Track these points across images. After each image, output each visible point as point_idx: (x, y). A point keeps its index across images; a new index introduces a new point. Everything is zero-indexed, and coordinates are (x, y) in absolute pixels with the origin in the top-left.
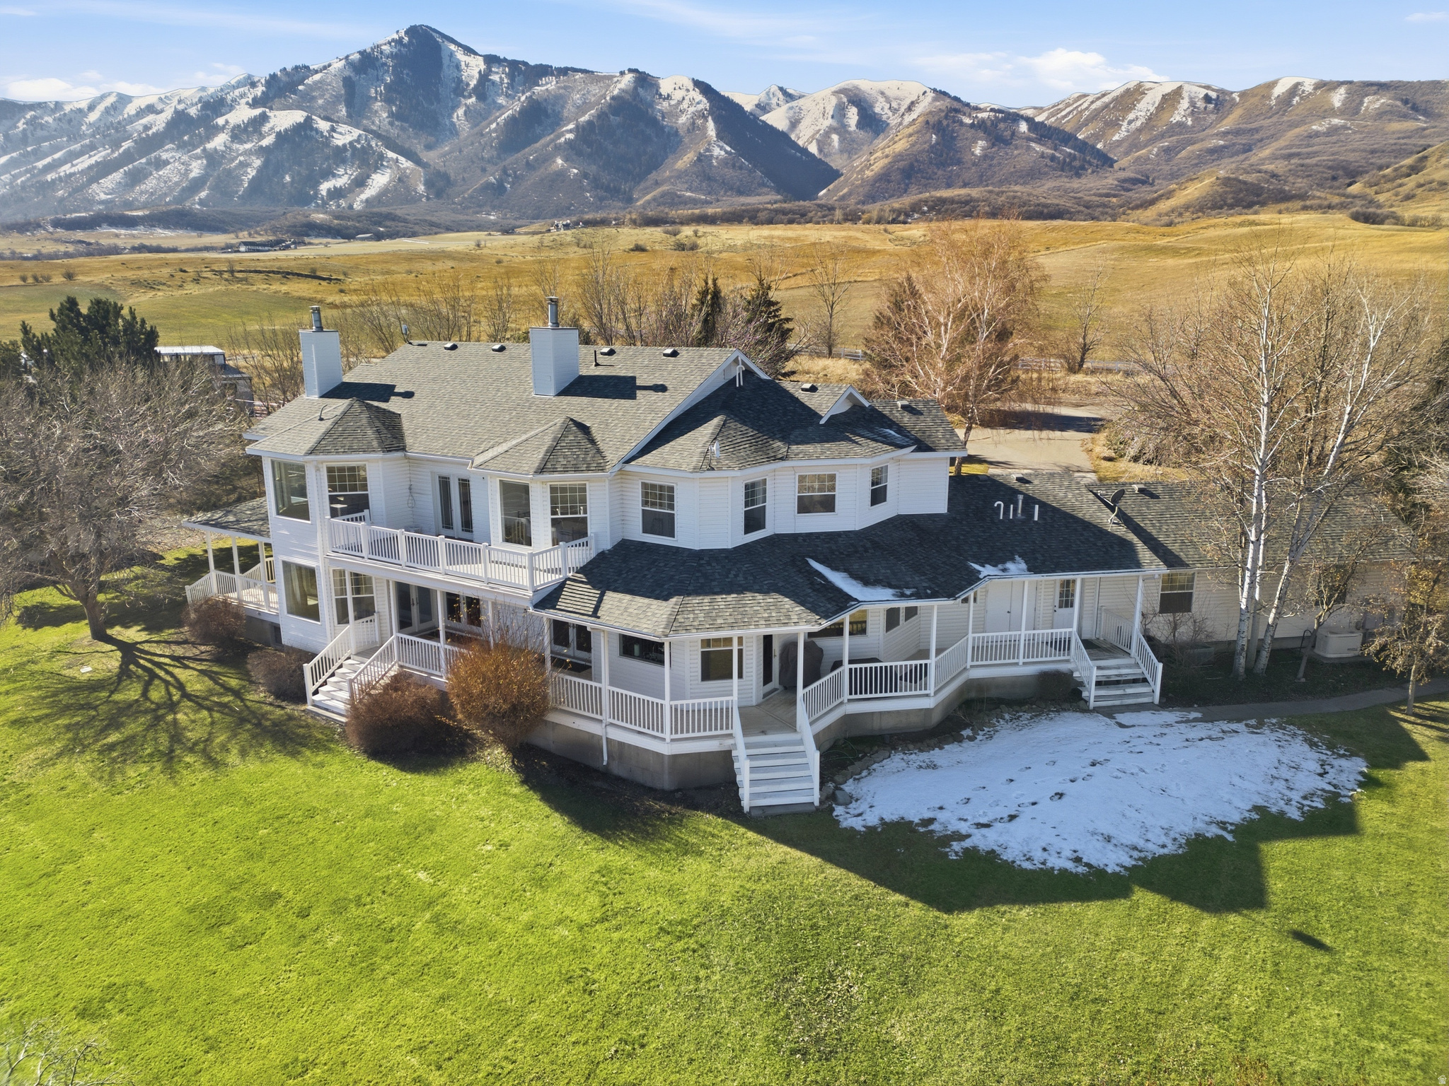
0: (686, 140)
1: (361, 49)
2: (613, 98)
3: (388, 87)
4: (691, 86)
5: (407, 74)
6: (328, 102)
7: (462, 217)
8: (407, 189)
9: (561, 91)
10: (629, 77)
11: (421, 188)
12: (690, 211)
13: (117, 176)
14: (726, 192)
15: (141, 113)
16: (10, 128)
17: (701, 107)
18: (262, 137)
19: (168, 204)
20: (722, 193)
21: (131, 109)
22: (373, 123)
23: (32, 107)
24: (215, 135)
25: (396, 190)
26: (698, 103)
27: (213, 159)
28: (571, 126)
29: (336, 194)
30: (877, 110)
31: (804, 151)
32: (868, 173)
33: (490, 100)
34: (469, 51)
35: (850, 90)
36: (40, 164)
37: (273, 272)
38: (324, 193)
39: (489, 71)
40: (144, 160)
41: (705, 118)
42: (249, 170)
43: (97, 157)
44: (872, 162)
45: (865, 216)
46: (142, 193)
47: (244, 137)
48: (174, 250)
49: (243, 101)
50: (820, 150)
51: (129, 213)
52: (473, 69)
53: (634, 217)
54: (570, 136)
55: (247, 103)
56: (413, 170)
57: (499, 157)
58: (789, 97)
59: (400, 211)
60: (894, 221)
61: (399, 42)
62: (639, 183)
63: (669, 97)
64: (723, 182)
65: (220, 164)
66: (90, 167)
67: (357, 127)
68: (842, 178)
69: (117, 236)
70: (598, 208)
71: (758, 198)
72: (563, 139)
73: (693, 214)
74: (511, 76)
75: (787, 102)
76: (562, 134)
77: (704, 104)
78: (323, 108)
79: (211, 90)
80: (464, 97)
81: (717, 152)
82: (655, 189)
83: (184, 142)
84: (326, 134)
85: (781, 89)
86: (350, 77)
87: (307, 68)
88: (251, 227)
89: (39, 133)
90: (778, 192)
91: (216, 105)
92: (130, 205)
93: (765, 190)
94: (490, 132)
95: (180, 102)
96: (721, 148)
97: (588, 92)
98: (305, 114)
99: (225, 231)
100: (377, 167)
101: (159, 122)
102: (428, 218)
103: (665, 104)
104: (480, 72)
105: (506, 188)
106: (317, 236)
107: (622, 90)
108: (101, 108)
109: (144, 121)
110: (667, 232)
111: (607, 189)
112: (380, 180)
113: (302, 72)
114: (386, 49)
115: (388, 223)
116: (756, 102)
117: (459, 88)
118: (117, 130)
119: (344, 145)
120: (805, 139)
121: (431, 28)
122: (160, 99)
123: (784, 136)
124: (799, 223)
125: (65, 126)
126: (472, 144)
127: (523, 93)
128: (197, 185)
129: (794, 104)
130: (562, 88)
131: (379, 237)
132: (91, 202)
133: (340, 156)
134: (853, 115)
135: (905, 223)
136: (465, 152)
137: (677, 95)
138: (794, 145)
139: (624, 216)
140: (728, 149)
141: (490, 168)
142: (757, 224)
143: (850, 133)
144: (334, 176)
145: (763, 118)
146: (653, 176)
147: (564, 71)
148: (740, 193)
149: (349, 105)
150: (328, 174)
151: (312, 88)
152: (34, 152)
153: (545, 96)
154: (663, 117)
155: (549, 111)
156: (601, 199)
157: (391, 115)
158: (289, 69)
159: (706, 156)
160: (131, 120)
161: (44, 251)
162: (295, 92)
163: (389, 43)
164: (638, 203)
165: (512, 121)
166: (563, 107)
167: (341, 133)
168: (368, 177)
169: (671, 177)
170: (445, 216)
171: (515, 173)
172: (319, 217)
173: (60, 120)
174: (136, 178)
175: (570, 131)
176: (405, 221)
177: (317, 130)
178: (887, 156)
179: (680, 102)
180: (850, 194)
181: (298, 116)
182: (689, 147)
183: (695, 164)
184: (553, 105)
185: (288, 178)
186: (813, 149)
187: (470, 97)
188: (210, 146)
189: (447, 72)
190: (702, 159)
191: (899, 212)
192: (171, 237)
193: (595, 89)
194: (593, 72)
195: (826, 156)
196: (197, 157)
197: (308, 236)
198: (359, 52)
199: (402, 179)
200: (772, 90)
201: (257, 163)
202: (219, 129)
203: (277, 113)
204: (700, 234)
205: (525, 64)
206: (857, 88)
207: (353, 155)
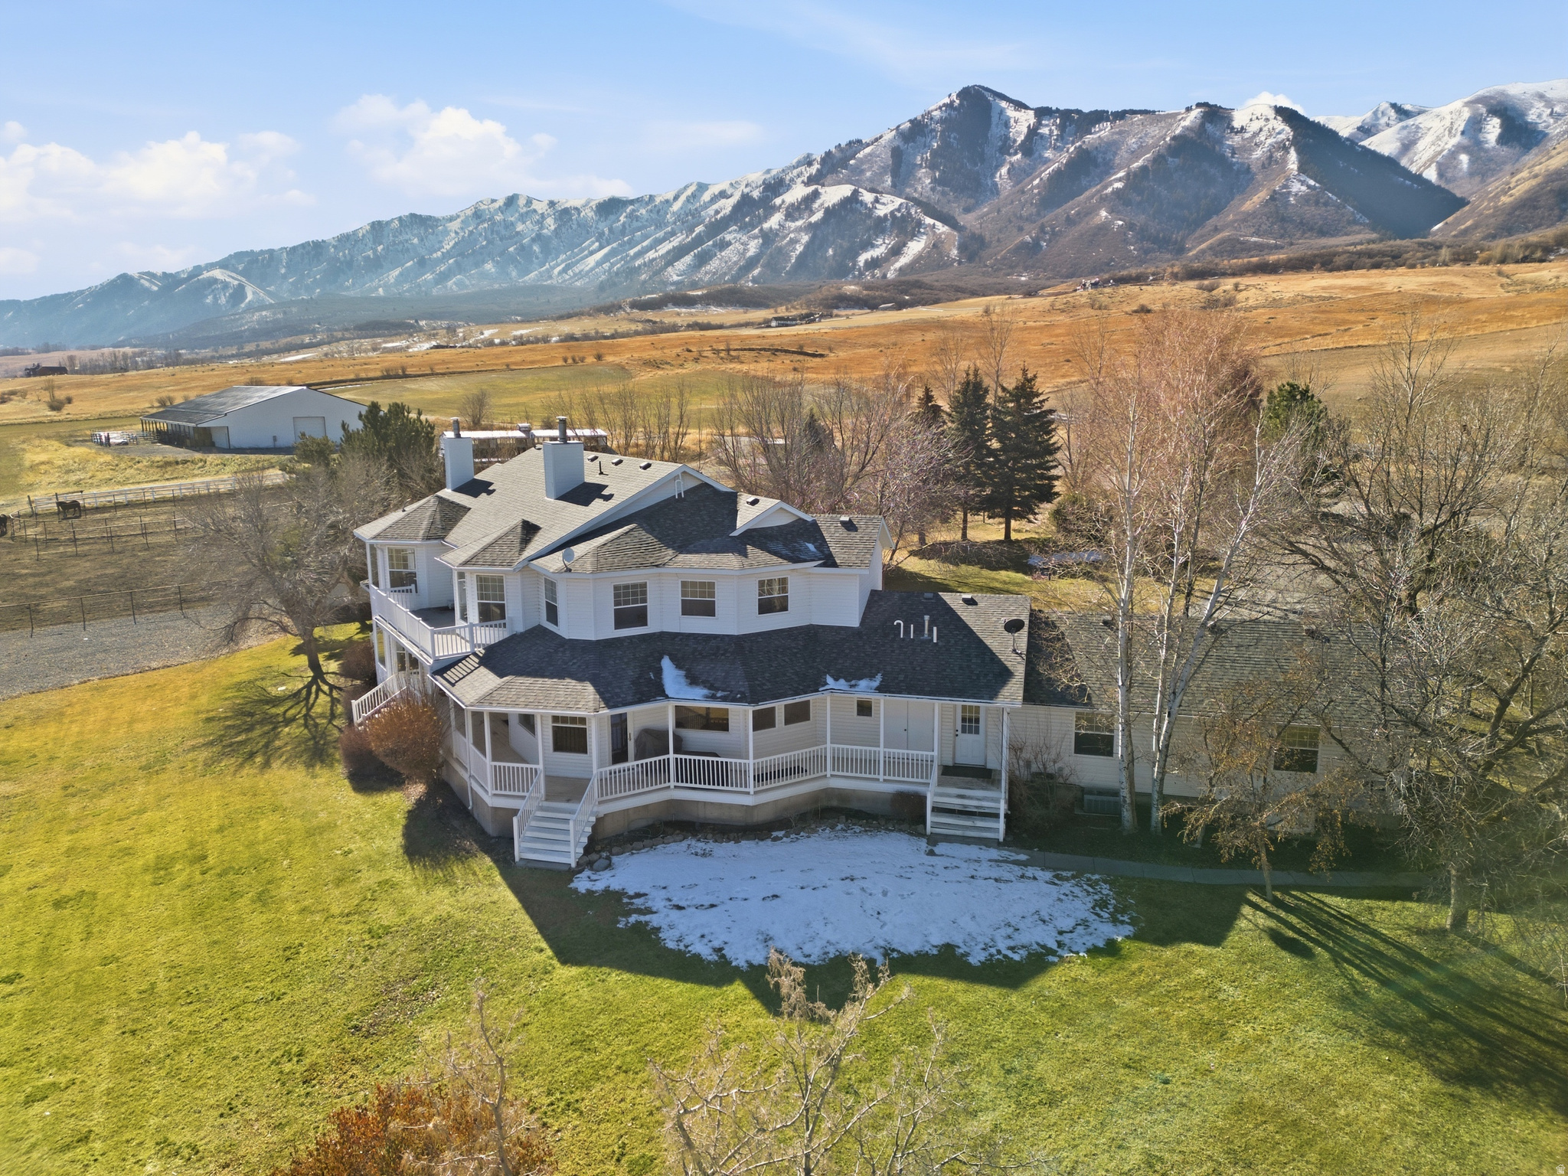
0: (1259, 177)
1: (912, 118)
2: (1174, 138)
3: (934, 153)
4: (1271, 114)
5: (955, 138)
6: (875, 174)
7: (991, 280)
8: (941, 254)
9: (1116, 137)
10: (1196, 113)
11: (954, 252)
12: (1246, 260)
13: (688, 259)
14: (1304, 232)
15: (714, 199)
16: (614, 222)
17: (1282, 137)
18: (812, 213)
19: (726, 282)
20: (1298, 235)
21: (706, 197)
22: (916, 190)
23: (632, 202)
24: (772, 215)
25: (929, 257)
26: (1279, 133)
27: (768, 237)
28: (1121, 174)
29: (873, 264)
30: (1531, 117)
31: (1418, 178)
32: (1505, 199)
33: (1036, 155)
34: (1020, 106)
35: (1491, 98)
36: (632, 252)
37: (765, 350)
38: (861, 264)
39: (1039, 124)
40: (711, 243)
41: (1286, 149)
42: (797, 246)
43: (675, 242)
44: (1512, 186)
45: (1485, 255)
46: (706, 273)
47: (797, 214)
48: (720, 327)
49: (799, 180)
50: (1441, 175)
51: (691, 293)
52: (1021, 123)
53: (1176, 270)
54: (1119, 185)
55: (803, 182)
56: (948, 235)
57: (1038, 214)
58: (1402, 113)
59: (928, 278)
60: (1525, 260)
61: (950, 106)
62: (1194, 231)
63: (1243, 130)
64: (1301, 223)
65: (774, 241)
66: (668, 252)
67: (899, 196)
68: (1467, 208)
69: (678, 314)
70: (1142, 262)
71: (1345, 238)
72: (1110, 189)
73: (1249, 262)
74: (1062, 128)
75: (1401, 120)
76: (1111, 184)
77: (1286, 131)
78: (871, 180)
79: (774, 173)
80: (1010, 155)
81: (1297, 187)
82: (1213, 236)
83: (746, 223)
84: (870, 205)
85: (1394, 106)
86: (898, 147)
87: (859, 141)
88: (790, 301)
89: (635, 224)
90: (1374, 230)
91: (776, 186)
92: (694, 285)
93: (1357, 228)
94: (1032, 189)
95: (747, 186)
96: (1303, 183)
97: (1146, 135)
98: (853, 187)
99: (767, 307)
100: (913, 235)
101: (727, 206)
102: (955, 283)
103: (1237, 138)
104: (1029, 127)
105: (1042, 247)
106: (846, 308)
107: (1187, 128)
108: (683, 198)
109: (715, 207)
110: (1200, 288)
111: (1155, 240)
112: (915, 247)
113: (857, 145)
114: (937, 114)
115: (914, 291)
116: (1360, 124)
117: (1006, 146)
118: (693, 216)
119: (886, 215)
120: (1421, 163)
121: (983, 88)
122: (731, 184)
123: (1390, 163)
124: (1388, 267)
125: (654, 216)
126: (1012, 202)
127: (1073, 143)
128: (752, 263)
129: (1410, 122)
130: (1117, 133)
131: (900, 306)
132: (665, 283)
133: (880, 226)
134: (1493, 129)
135: (1541, 261)
136: (1004, 211)
137: (1254, 127)
138: (1406, 173)
139: (1165, 270)
140: (1312, 182)
141: (1027, 226)
142: (1331, 271)
143: (1487, 151)
144: (873, 246)
145: (1365, 143)
146: (1214, 221)
147: (1121, 115)
148: (1322, 233)
149: (895, 174)
150: (868, 245)
151: (861, 161)
152: (629, 242)
153: (1096, 144)
154: (1233, 153)
155: (1100, 160)
156: (1146, 252)
157: (934, 180)
158: (843, 145)
159: (1282, 194)
160: (706, 206)
161: (620, 330)
162: (845, 166)
163: (940, 108)
164: (1191, 254)
165: (1058, 173)
166: (1115, 154)
167: (884, 204)
168: (905, 245)
169: (1235, 221)
170: (973, 280)
171: (1053, 229)
172: (850, 289)
173: (651, 211)
174: (703, 259)
175: (1120, 180)
176: (931, 288)
177: (862, 202)
178: (1536, 176)
179: (1256, 134)
180: (1475, 227)
181: (846, 190)
182: (1262, 185)
183: (1266, 204)
184: (1105, 153)
185: (831, 252)
186: (1431, 175)
187: (1016, 153)
188: (766, 226)
189: (995, 131)
190: (1277, 198)
191: (1534, 247)
192: (722, 315)
193: (1154, 131)
194: (1154, 112)
195: (1448, 181)
196: (755, 237)
197: (837, 308)
198: (911, 121)
199: (936, 246)
200: (1381, 109)
201: (805, 238)
202: (777, 209)
203: (827, 189)
204: (1241, 287)
205: (1078, 112)
206: (1502, 93)
207: (892, 224)
